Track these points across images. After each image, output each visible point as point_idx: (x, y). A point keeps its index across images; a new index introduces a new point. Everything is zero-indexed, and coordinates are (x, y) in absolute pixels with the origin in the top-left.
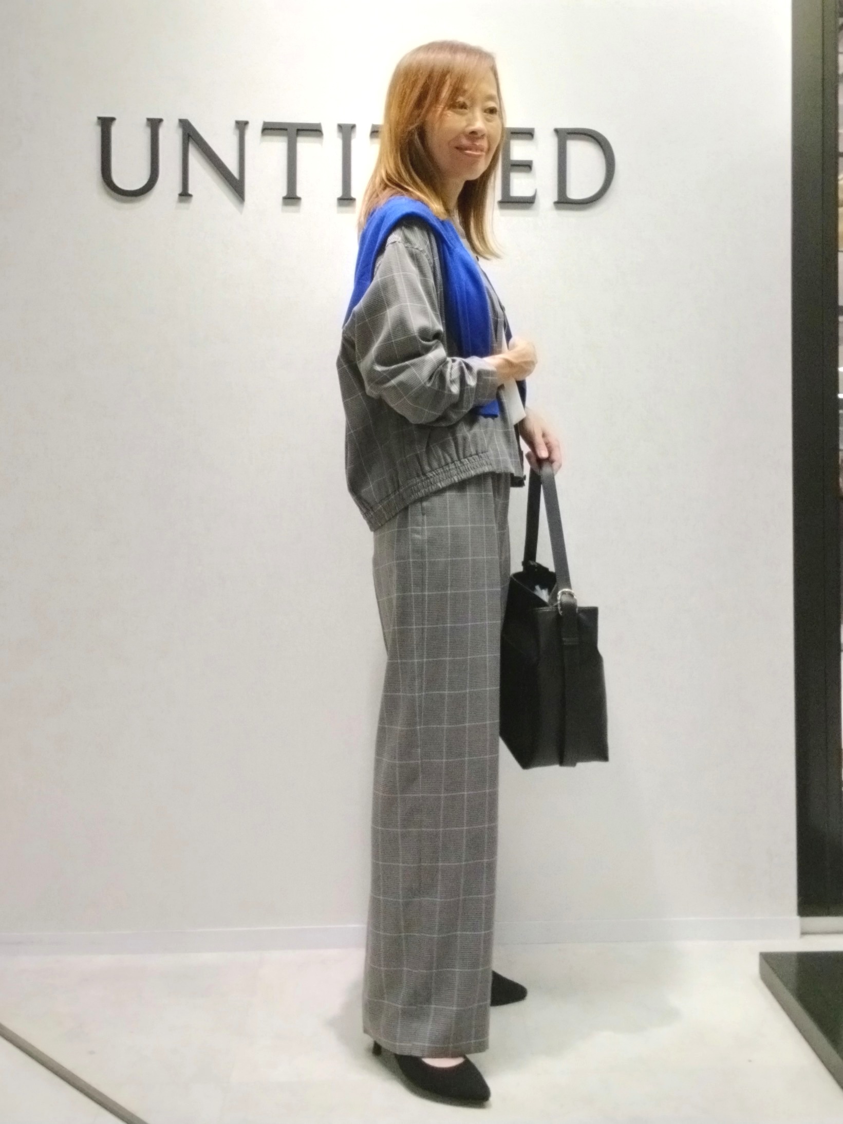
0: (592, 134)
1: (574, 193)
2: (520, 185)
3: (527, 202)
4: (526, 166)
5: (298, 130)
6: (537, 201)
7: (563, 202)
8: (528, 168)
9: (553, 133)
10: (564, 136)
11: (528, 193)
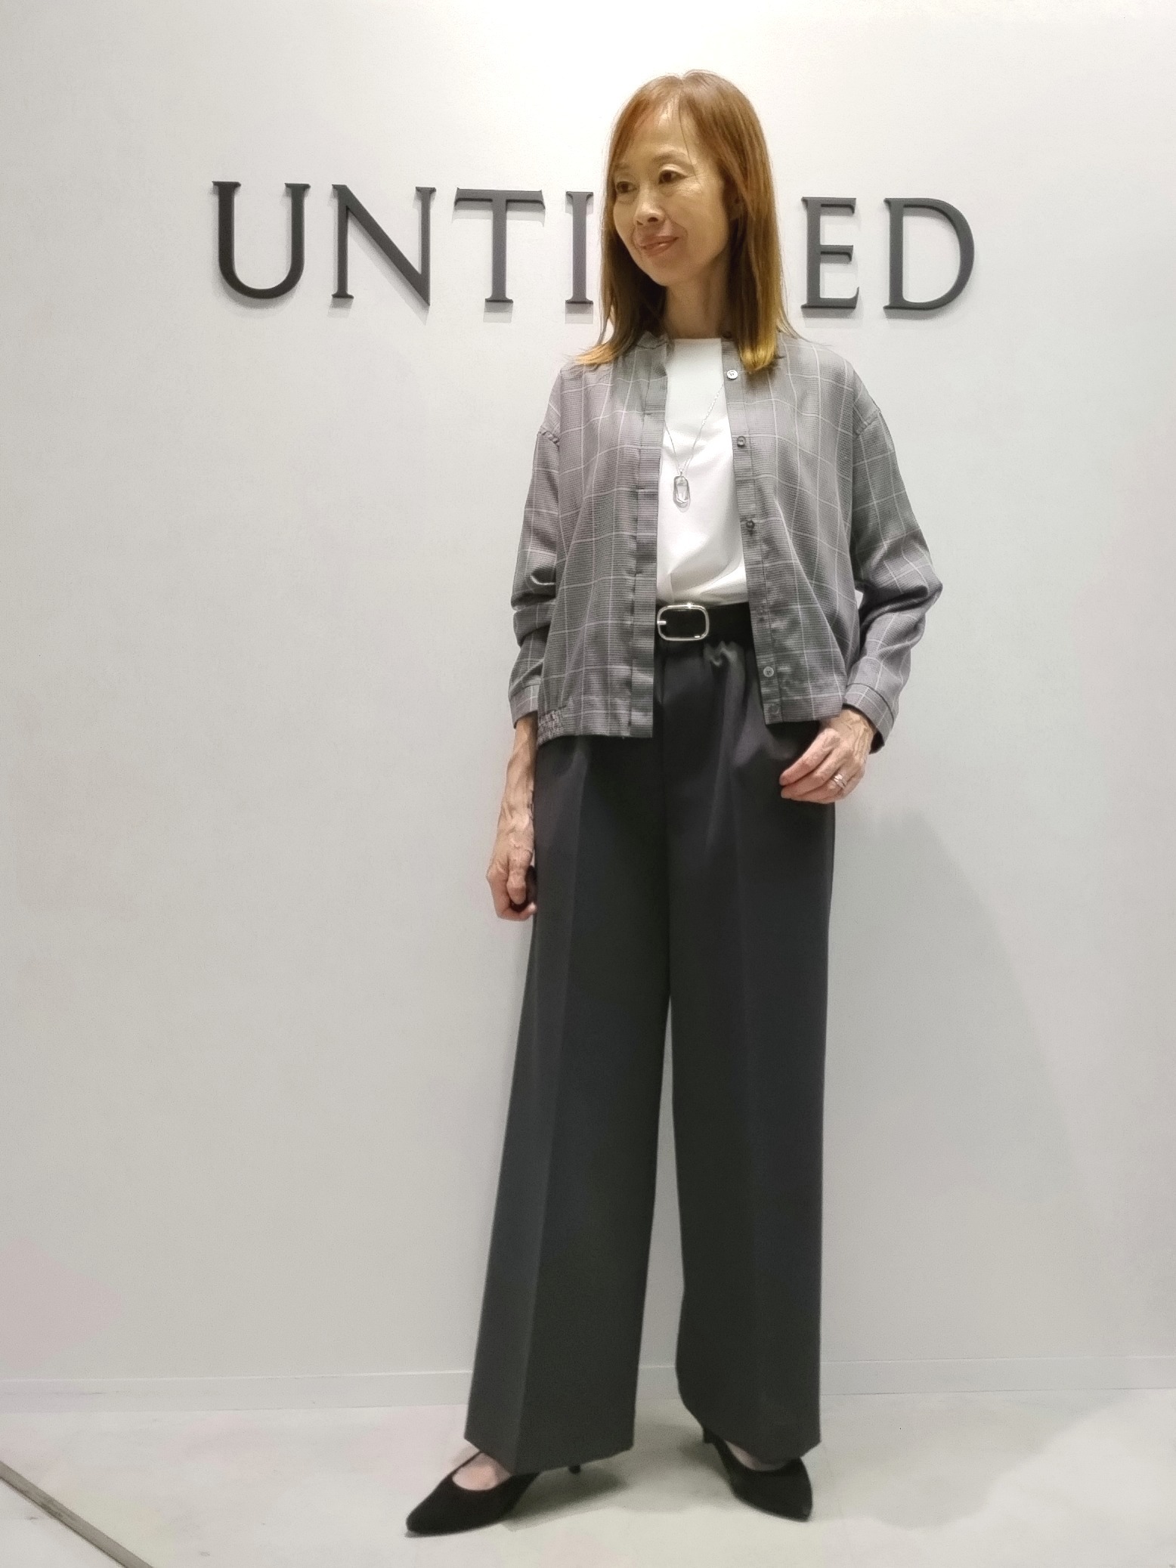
0: (940, 207)
1: (913, 293)
2: (835, 282)
3: (845, 307)
4: (844, 254)
5: (508, 201)
6: (858, 305)
7: (898, 305)
8: (846, 257)
9: (884, 205)
10: (899, 209)
11: (848, 295)
